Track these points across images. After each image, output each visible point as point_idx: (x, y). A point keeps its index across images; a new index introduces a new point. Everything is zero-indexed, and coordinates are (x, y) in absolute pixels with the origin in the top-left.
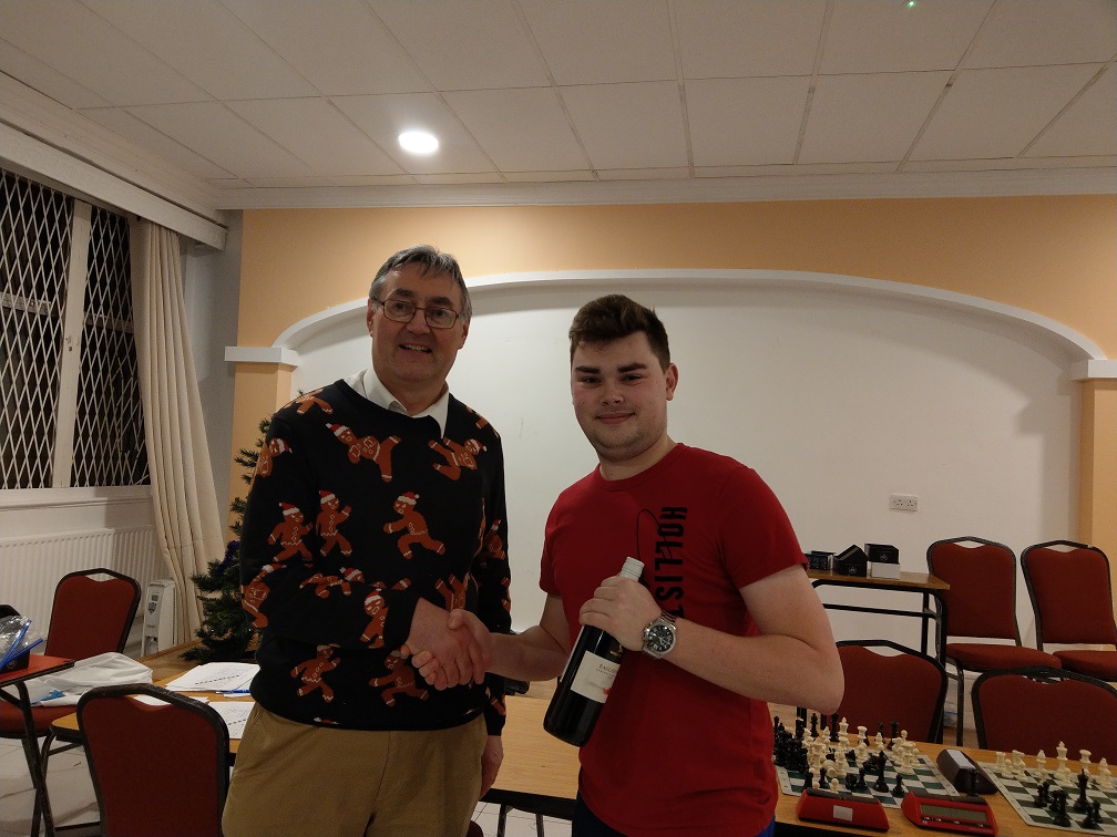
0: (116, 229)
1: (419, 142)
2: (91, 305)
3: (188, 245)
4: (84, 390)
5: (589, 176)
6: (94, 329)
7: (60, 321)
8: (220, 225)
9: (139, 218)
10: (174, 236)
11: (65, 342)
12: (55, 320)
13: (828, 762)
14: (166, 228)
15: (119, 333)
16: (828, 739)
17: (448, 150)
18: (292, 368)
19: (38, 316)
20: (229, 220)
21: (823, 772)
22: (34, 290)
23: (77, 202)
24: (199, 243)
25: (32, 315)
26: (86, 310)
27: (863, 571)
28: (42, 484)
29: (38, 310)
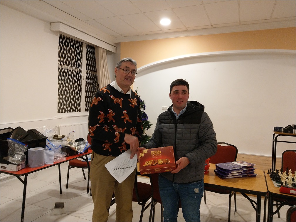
0: (92, 49)
1: (165, 22)
3: (108, 52)
4: (87, 89)
5: (211, 26)
6: (88, 74)
8: (115, 47)
9: (97, 46)
10: (105, 50)
11: (82, 77)
12: (80, 72)
13: (287, 180)
14: (103, 49)
15: (93, 75)
16: (286, 174)
17: (173, 23)
19: (76, 72)
20: (117, 45)
21: (286, 182)
22: (75, 65)
23: (83, 44)
24: (110, 51)
25: (75, 71)
26: (86, 69)
27: (292, 132)
28: (79, 111)
29: (76, 70)
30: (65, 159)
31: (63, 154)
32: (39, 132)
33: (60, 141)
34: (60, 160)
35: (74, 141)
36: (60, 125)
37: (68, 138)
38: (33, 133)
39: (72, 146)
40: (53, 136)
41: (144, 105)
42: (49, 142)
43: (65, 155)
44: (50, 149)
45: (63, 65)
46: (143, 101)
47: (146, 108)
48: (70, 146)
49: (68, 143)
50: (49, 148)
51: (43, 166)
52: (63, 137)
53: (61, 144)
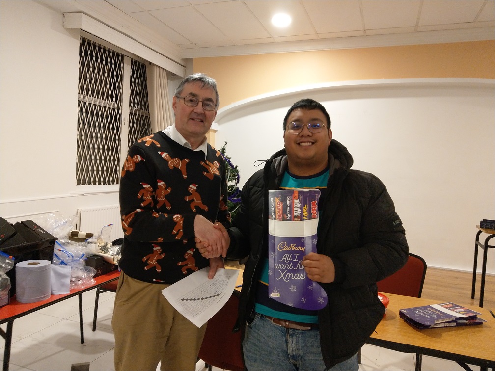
0: (141, 68)
2: (132, 104)
3: (171, 75)
4: (130, 142)
5: (362, 33)
6: (133, 114)
7: (120, 111)
8: (183, 66)
9: (150, 63)
10: (165, 71)
11: (123, 120)
12: (118, 111)
14: (162, 68)
15: (143, 116)
17: (295, 24)
18: (215, 131)
19: (112, 109)
20: (187, 63)
22: (110, 97)
23: (125, 58)
24: (173, 74)
25: (110, 109)
26: (130, 106)
28: (115, 182)
29: (112, 106)
30: (93, 282)
31: (89, 271)
32: (39, 227)
33: (83, 246)
34: (83, 284)
35: (110, 244)
36: (80, 209)
37: (99, 238)
38: (27, 228)
39: (106, 255)
40: (68, 234)
41: (238, 174)
42: (59, 248)
43: (93, 275)
44: (63, 263)
45: (87, 95)
46: (236, 167)
47: (240, 179)
48: (102, 254)
49: (99, 248)
50: (59, 259)
51: (48, 299)
52: (89, 236)
53: (84, 252)
